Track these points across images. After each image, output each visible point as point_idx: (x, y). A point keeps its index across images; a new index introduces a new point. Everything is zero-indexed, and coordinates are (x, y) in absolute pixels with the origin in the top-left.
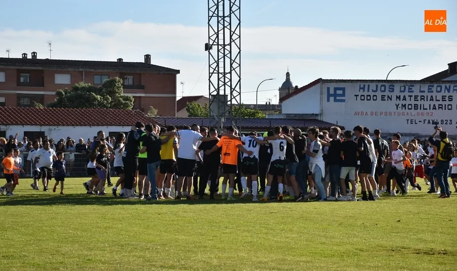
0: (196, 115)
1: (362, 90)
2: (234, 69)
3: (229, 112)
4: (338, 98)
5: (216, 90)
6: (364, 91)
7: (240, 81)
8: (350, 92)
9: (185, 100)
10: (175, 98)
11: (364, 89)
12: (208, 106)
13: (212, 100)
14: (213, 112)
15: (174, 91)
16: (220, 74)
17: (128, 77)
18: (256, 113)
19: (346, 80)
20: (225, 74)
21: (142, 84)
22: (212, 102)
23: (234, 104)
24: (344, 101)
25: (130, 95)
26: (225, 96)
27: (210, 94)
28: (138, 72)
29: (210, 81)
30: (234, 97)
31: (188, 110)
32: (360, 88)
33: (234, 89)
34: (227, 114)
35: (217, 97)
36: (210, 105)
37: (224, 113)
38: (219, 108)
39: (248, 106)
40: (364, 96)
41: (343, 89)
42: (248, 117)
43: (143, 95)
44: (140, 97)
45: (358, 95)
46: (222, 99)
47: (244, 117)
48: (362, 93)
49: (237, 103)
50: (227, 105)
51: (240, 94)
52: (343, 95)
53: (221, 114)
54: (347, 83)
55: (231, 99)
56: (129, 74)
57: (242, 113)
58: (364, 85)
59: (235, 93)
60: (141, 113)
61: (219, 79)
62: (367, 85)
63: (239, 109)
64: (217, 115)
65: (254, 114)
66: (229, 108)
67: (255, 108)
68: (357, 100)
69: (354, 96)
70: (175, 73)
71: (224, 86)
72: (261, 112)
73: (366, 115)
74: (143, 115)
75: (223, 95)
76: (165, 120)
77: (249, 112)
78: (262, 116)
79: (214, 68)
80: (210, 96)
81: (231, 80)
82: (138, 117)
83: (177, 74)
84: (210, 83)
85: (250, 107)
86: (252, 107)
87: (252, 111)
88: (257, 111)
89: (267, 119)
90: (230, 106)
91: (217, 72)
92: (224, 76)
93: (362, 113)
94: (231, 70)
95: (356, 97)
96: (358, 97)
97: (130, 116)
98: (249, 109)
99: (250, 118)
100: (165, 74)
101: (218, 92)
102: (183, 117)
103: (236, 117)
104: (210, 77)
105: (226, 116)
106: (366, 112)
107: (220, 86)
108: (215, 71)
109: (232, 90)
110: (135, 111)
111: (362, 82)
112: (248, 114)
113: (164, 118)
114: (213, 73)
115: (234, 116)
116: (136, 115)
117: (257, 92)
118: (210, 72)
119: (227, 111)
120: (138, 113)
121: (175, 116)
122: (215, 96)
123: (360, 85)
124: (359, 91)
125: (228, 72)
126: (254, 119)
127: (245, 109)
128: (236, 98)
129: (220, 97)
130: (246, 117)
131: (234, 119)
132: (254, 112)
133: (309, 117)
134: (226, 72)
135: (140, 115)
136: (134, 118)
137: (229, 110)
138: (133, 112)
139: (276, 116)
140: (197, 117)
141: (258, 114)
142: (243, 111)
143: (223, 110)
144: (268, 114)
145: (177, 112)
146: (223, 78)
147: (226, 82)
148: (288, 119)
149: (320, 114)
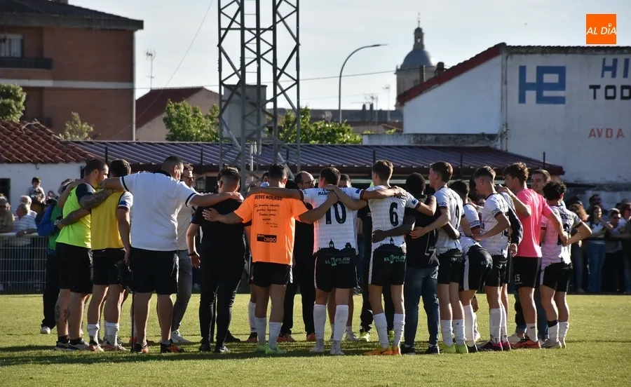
0: (188, 137)
1: (608, 74)
2: (282, 20)
3: (271, 130)
4: (546, 93)
5: (236, 72)
6: (614, 75)
7: (296, 49)
8: (579, 78)
9: (160, 99)
10: (131, 92)
11: (613, 69)
12: (217, 114)
13: (227, 98)
14: (228, 130)
15: (129, 75)
16: (246, 32)
17: (9, 36)
18: (339, 131)
19: (569, 47)
20: (258, 31)
21: (47, 54)
22: (228, 102)
23: (283, 110)
24: (560, 100)
25: (16, 84)
26: (260, 88)
27: (221, 83)
28: (35, 23)
29: (221, 50)
30: (283, 92)
31: (168, 122)
32: (605, 69)
33: (282, 71)
34: (265, 135)
35: (239, 90)
36: (222, 111)
37: (258, 132)
38: (244, 117)
39: (317, 115)
40: (613, 87)
41: (561, 71)
42: (317, 142)
43: (48, 83)
44: (41, 89)
45: (598, 87)
46: (253, 95)
47: (307, 141)
48: (608, 80)
49: (289, 107)
50: (265, 112)
51: (297, 82)
52: (561, 85)
53: (247, 133)
54: (570, 56)
55: (275, 95)
56: (12, 29)
57: (303, 132)
58: (615, 61)
59: (284, 82)
60: (44, 130)
61: (243, 45)
62: (621, 59)
63: (296, 121)
64: (239, 136)
65: (331, 135)
66: (271, 119)
67: (335, 120)
68: (595, 98)
69: (588, 87)
70: (131, 28)
71: (256, 62)
72: (351, 129)
73: (618, 136)
74: (50, 134)
75: (255, 86)
76: (106, 148)
77: (320, 129)
78: (353, 140)
79: (232, 17)
80: (223, 88)
81: (274, 48)
82: (36, 139)
83: (136, 30)
84: (222, 55)
85: (324, 117)
86: (328, 115)
87: (327, 125)
88: (341, 125)
89: (367, 146)
90: (272, 113)
91: (239, 27)
92: (258, 37)
93: (609, 131)
94: (275, 22)
95: (592, 90)
96: (598, 90)
97: (14, 139)
98: (321, 122)
99: (323, 144)
100: (105, 30)
101: (243, 78)
102: (152, 142)
103: (286, 142)
104: (221, 40)
105: (263, 139)
106: (620, 130)
107: (246, 63)
108: (234, 23)
109: (278, 72)
110: (29, 123)
111: (609, 52)
112: (318, 133)
113: (104, 143)
114: (229, 28)
115: (282, 139)
116: (30, 134)
117: (340, 76)
118: (222, 27)
119: (264, 127)
120: (36, 131)
121: (132, 140)
122: (233, 88)
123: (604, 60)
124: (603, 76)
125: (267, 27)
126: (333, 146)
127: (310, 122)
128: (286, 92)
129: (248, 91)
130: (313, 142)
131: (283, 148)
132: (333, 130)
133: (473, 143)
134: (262, 26)
135: (41, 135)
136: (26, 143)
137: (269, 122)
138: (24, 127)
139: (388, 139)
140: (187, 143)
141: (344, 133)
142: (306, 126)
143: (255, 122)
144: (368, 134)
145: (137, 128)
146: (255, 41)
147: (261, 53)
148: (418, 147)
149: (501, 135)
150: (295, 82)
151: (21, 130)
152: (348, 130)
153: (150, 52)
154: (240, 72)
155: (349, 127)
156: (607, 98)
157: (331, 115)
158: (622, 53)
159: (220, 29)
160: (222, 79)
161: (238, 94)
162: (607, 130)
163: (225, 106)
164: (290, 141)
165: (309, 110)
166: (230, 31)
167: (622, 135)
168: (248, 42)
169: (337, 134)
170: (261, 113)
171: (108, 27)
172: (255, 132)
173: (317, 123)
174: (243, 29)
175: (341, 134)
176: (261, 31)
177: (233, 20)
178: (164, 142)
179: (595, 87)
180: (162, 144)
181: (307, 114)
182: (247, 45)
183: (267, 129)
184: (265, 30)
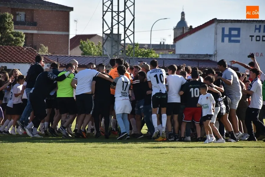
0: (90, 54)
1: (257, 31)
2: (128, 8)
3: (123, 51)
4: (233, 39)
5: (109, 29)
6: (259, 32)
7: (133, 20)
8: (246, 32)
9: (79, 38)
10: (68, 36)
11: (259, 29)
12: (101, 45)
14: (106, 51)
15: (67, 29)
16: (114, 13)
17: (20, 13)
18: (150, 53)
19: (242, 20)
20: (118, 12)
21: (35, 20)
22: (106, 40)
23: (127, 44)
24: (238, 41)
25: (22, 32)
26: (119, 35)
27: (103, 33)
28: (30, 7)
29: (103, 20)
30: (128, 37)
31: (82, 48)
32: (256, 29)
33: (128, 28)
34: (120, 54)
35: (110, 36)
36: (103, 44)
38: (112, 46)
39: (142, 46)
40: (259, 36)
41: (238, 30)
42: (141, 57)
43: (35, 32)
44: (32, 34)
46: (116, 38)
47: (137, 56)
48: (257, 33)
49: (130, 43)
50: (121, 45)
51: (134, 33)
52: (238, 35)
53: (114, 53)
54: (242, 24)
55: (125, 38)
56: (22, 10)
57: (135, 53)
58: (260, 26)
59: (129, 33)
60: (33, 50)
61: (112, 18)
62: (262, 25)
63: (133, 48)
64: (110, 54)
65: (147, 54)
66: (123, 47)
67: (149, 48)
68: (252, 41)
69: (249, 36)
70: (68, 10)
71: (117, 24)
72: (155, 52)
73: (261, 56)
74: (35, 52)
75: (116, 34)
76: (58, 58)
77: (143, 52)
78: (155, 56)
79: (108, 7)
80: (104, 35)
81: (125, 19)
82: (30, 54)
83: (70, 11)
84: (104, 22)
85: (144, 47)
86: (146, 46)
87: (145, 50)
88: (151, 50)
89: (161, 59)
90: (123, 45)
91: (111, 10)
92: (118, 15)
93: (257, 54)
94: (125, 9)
95: (251, 37)
96: (253, 37)
97: (21, 54)
98: (143, 49)
99: (144, 58)
100: (58, 11)
101: (112, 31)
102: (76, 56)
103: (129, 57)
104: (104, 16)
105: (120, 55)
106: (262, 53)
107: (113, 25)
108: (109, 9)
109: (126, 29)
110: (27, 48)
111: (258, 22)
112: (142, 53)
113: (56, 56)
114: (107, 11)
115: (127, 56)
116: (28, 52)
117: (151, 31)
118: (104, 10)
119: (120, 51)
120: (30, 51)
121: (68, 54)
122: (108, 35)
123: (256, 25)
124: (255, 32)
125: (122, 11)
126: (147, 59)
127: (139, 49)
128: (129, 37)
129: (114, 36)
130: (139, 57)
131: (128, 59)
132: (148, 52)
133: (203, 58)
134: (120, 11)
135: (32, 52)
136: (26, 55)
137: (122, 49)
138: (25, 49)
139: (169, 56)
140: (90, 56)
141: (152, 53)
142: (137, 51)
143: (117, 49)
144: (161, 54)
145: (70, 50)
146: (117, 16)
147: (120, 21)
148: (181, 59)
149: (214, 55)
150: (132, 33)
151: (24, 50)
152: (154, 52)
153: (76, 20)
154: (111, 29)
155: (154, 51)
156: (257, 40)
157: (147, 46)
158: (263, 23)
159: (103, 11)
160: (104, 31)
161: (110, 37)
162: (256, 53)
163: (105, 42)
164: (130, 56)
165: (138, 44)
166: (107, 12)
167: (262, 55)
168: (114, 17)
169: (149, 54)
170: (119, 45)
171: (59, 10)
172: (116, 52)
173: (142, 49)
174: (112, 11)
175: (151, 54)
176: (120, 12)
177: (108, 8)
178: (80, 56)
179: (252, 36)
180: (80, 57)
181: (138, 46)
182: (114, 18)
183: (121, 51)
184: (121, 12)
